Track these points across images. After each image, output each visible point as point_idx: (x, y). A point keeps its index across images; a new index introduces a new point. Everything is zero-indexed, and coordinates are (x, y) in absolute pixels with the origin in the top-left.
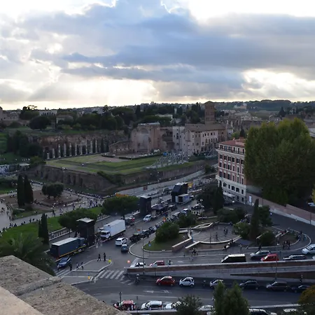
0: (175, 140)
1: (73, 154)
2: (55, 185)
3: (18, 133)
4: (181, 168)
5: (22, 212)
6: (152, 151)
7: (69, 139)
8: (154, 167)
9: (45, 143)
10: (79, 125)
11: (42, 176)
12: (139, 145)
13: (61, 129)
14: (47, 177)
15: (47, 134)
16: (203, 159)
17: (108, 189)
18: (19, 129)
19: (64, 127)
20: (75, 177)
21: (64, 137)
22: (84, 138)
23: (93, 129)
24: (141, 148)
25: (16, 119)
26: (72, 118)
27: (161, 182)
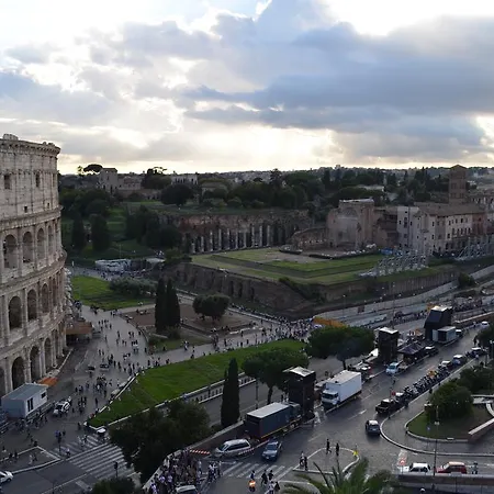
0: (401, 229)
1: (232, 247)
2: (215, 299)
3: (144, 209)
4: (418, 277)
5: (163, 340)
6: (363, 247)
7: (222, 222)
8: (373, 274)
9: (185, 227)
10: (237, 200)
11: (185, 280)
12: (340, 235)
13: (209, 205)
14: (193, 283)
15: (188, 212)
16: (452, 262)
17: (298, 308)
18: (144, 203)
19: (215, 202)
20: (241, 285)
21: (215, 218)
22: (246, 220)
23: (259, 207)
24: (344, 240)
25: (137, 187)
26: (225, 188)
27: (385, 299)
